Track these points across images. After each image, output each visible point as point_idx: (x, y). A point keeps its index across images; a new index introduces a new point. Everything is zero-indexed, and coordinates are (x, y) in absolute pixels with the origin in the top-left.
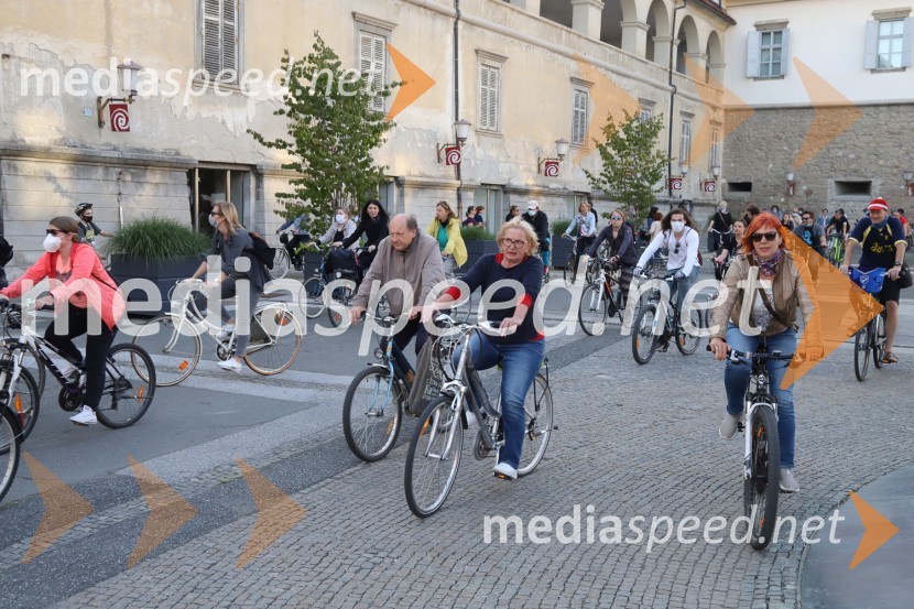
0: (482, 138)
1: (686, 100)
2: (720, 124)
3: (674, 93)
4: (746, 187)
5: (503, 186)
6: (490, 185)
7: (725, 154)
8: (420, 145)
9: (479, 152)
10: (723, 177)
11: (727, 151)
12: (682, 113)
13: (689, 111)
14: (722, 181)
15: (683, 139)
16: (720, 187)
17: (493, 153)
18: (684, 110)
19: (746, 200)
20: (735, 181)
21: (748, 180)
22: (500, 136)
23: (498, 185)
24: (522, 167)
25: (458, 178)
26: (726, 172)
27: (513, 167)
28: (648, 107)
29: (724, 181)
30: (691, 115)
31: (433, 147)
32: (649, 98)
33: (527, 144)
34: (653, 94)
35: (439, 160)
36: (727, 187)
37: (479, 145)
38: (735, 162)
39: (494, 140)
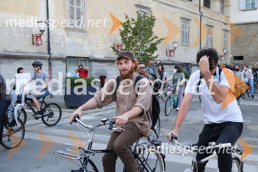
0: (70, 32)
1: (209, 20)
2: (228, 31)
3: (201, 16)
4: (241, 58)
5: (88, 58)
6: (78, 57)
7: (231, 44)
8: (16, 35)
9: (68, 40)
10: (231, 54)
11: (232, 43)
12: (207, 25)
13: (211, 25)
14: (230, 56)
15: (208, 37)
16: (229, 58)
17: (80, 41)
18: (208, 24)
19: (241, 64)
20: (236, 56)
21: (241, 55)
22: (85, 32)
23: (84, 58)
24: (101, 48)
25: (49, 53)
26: (233, 51)
27: (95, 48)
28: (187, 22)
29: (231, 56)
30: (212, 26)
31: (29, 36)
32: (187, 18)
33: (105, 36)
34: (189, 16)
35: (33, 44)
36: (232, 58)
37: (68, 36)
38: (236, 47)
39: (80, 34)
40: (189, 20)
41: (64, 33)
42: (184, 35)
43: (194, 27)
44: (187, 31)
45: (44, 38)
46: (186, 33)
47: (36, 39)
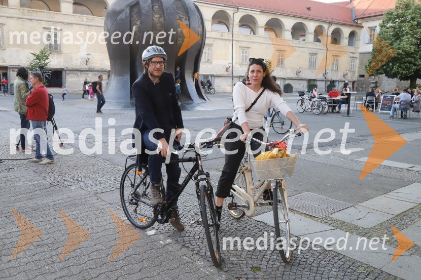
28: (314, 55)
31: (225, 68)
40: (317, 54)
41: (238, 66)
42: (311, 63)
43: (321, 57)
44: (315, 60)
45: (231, 69)
46: (313, 61)
47: (227, 69)
